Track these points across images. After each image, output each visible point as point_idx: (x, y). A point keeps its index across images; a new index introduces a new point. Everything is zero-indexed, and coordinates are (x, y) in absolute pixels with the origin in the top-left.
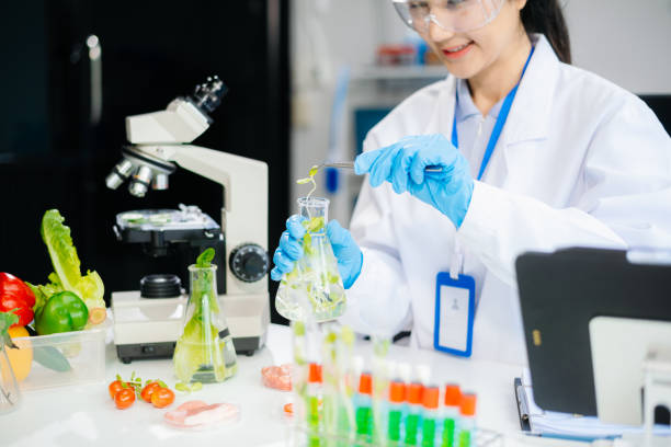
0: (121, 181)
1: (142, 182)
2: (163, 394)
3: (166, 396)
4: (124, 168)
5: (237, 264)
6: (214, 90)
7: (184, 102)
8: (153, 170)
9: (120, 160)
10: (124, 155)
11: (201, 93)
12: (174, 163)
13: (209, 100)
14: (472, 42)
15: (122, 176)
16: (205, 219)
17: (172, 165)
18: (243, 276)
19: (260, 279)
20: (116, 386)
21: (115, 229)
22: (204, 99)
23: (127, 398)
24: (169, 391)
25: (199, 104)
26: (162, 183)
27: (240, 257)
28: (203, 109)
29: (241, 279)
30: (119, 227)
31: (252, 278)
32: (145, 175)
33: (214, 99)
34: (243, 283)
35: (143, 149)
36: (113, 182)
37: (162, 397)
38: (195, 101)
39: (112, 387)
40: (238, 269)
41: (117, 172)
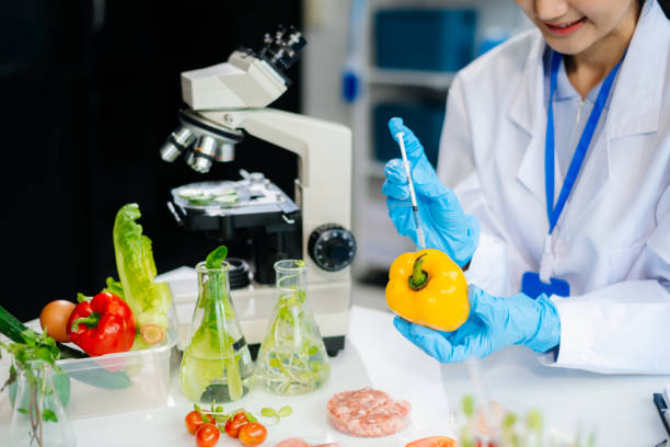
0: (179, 153)
1: (205, 156)
2: (255, 430)
3: (259, 432)
4: (183, 137)
5: (319, 252)
6: (290, 43)
7: (257, 61)
8: (217, 140)
9: (178, 128)
10: (183, 123)
11: (275, 47)
12: (243, 130)
13: (285, 55)
14: (584, 19)
15: (179, 147)
16: (278, 197)
17: (240, 133)
18: (327, 264)
19: (345, 267)
20: (194, 418)
21: (170, 205)
22: (279, 55)
23: (212, 436)
24: (259, 427)
25: (274, 61)
26: (227, 155)
27: (323, 243)
28: (278, 67)
29: (323, 269)
30: (177, 208)
31: (336, 267)
32: (208, 147)
33: (291, 54)
34: (324, 272)
35: (206, 115)
36: (169, 153)
37: (253, 435)
38: (268, 57)
39: (189, 419)
40: (321, 257)
41: (173, 141)
